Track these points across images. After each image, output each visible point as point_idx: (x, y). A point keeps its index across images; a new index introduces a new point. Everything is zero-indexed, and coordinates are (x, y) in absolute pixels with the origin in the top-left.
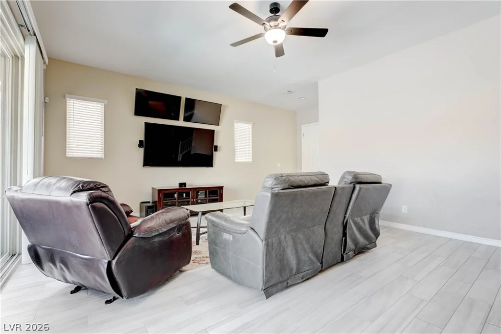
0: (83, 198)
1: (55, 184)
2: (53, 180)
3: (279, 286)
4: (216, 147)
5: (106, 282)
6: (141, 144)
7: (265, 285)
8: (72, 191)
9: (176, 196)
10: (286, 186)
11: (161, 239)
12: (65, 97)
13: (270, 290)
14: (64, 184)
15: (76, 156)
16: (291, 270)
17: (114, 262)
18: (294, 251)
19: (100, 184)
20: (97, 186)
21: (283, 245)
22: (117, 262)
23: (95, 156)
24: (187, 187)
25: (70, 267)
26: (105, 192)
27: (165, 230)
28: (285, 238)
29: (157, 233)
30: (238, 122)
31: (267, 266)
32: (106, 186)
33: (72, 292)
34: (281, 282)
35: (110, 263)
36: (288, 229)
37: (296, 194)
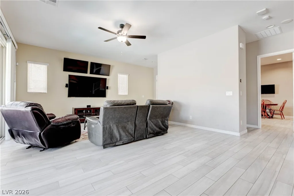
0: (29, 109)
1: (19, 104)
2: (18, 102)
3: (111, 145)
4: (108, 87)
5: (39, 141)
6: (67, 86)
7: (103, 143)
8: (25, 106)
9: (84, 112)
10: (112, 105)
11: (64, 126)
12: (27, 62)
13: (106, 146)
14: (23, 104)
15: (32, 92)
16: (117, 139)
17: (42, 133)
18: (117, 131)
19: (37, 104)
20: (36, 105)
21: (112, 128)
22: (43, 134)
23: (42, 91)
24: (91, 107)
25: (25, 136)
26: (39, 107)
27: (65, 123)
28: (113, 125)
29: (61, 124)
30: (120, 74)
31: (104, 136)
32: (40, 105)
33: (27, 148)
34: (112, 143)
35: (40, 134)
36: (113, 122)
37: (115, 108)
